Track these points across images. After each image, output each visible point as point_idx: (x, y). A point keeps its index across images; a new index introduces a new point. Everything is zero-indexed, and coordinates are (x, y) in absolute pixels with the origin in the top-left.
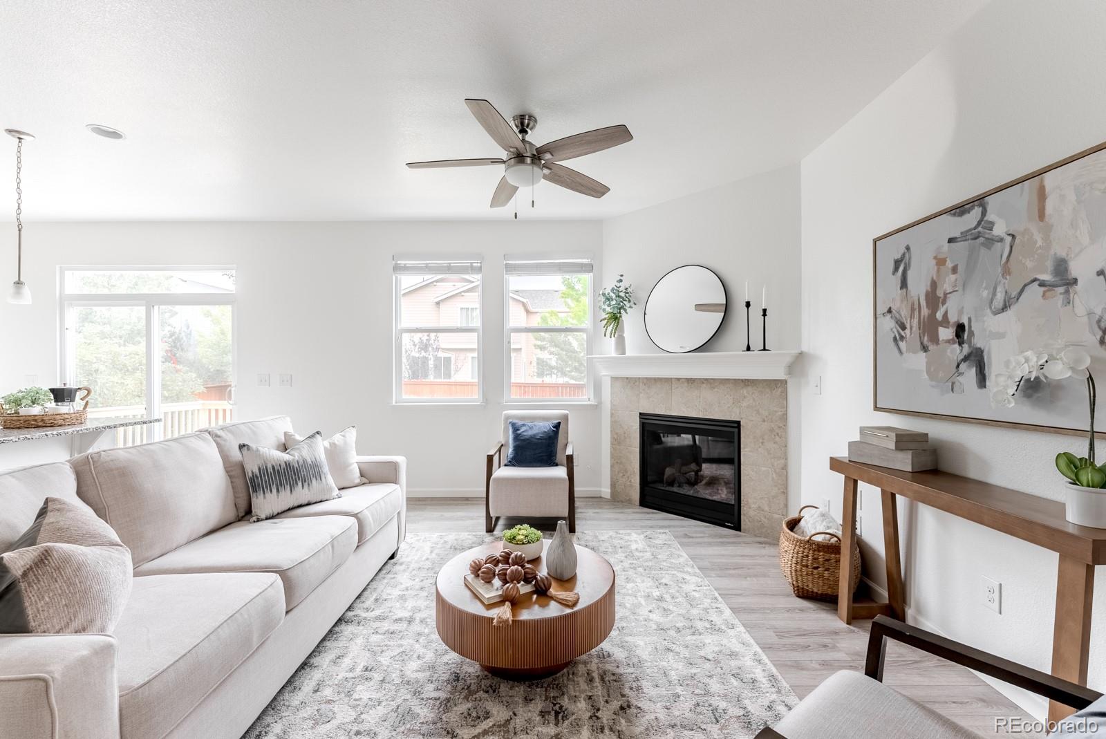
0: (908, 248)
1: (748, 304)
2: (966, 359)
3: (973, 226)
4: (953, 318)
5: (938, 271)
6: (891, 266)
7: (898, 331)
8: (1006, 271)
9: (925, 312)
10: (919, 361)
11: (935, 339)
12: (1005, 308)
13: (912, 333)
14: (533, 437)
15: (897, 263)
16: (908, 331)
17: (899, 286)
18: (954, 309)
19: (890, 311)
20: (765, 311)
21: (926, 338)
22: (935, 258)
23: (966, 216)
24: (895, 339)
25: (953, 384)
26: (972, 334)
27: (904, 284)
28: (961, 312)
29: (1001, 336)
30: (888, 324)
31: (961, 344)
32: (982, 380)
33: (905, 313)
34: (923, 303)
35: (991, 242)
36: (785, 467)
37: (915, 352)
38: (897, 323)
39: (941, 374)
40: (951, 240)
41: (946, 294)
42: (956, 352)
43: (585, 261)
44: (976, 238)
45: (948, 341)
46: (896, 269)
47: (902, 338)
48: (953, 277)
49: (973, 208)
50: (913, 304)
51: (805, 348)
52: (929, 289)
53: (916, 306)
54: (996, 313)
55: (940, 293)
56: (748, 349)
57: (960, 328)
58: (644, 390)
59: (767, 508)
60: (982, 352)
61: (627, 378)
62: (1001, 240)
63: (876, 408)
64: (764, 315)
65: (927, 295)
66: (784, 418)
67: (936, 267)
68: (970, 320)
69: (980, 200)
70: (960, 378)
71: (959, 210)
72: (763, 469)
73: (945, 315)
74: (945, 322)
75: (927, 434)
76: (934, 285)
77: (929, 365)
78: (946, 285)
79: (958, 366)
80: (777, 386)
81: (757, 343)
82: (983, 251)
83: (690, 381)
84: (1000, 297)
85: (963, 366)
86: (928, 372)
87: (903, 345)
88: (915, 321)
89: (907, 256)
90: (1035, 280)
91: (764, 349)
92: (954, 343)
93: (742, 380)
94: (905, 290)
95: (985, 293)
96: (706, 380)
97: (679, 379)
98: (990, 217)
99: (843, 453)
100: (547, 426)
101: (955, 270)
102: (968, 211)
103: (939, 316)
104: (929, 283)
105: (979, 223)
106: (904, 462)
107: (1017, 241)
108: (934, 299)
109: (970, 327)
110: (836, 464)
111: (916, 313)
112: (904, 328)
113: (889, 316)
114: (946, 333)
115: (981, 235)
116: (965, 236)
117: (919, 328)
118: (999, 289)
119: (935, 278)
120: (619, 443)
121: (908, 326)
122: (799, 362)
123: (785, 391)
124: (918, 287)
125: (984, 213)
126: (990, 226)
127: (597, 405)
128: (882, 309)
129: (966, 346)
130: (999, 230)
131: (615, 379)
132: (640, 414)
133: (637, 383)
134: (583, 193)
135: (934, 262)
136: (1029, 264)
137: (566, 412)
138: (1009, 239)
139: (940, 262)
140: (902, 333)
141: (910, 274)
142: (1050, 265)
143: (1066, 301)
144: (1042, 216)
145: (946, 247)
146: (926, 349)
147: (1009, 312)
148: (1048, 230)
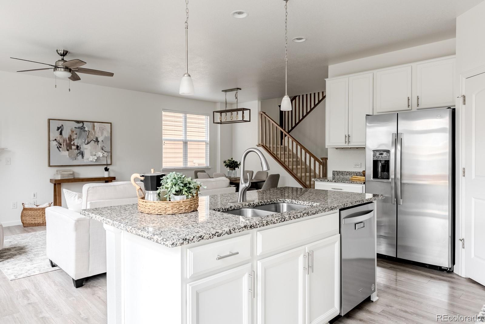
0: (62, 125)
2: (79, 153)
3: (81, 126)
4: (76, 144)
5: (72, 133)
6: (56, 128)
7: (59, 146)
8: (88, 137)
9: (68, 142)
10: (65, 153)
11: (71, 148)
12: (88, 143)
13: (64, 146)
15: (58, 129)
16: (62, 146)
17: (59, 134)
18: (76, 142)
19: (56, 140)
21: (68, 148)
22: (71, 130)
23: (79, 124)
24: (58, 147)
25: (76, 158)
26: (80, 148)
27: (61, 134)
28: (78, 143)
29: (86, 149)
30: (54, 144)
31: (78, 150)
32: (83, 157)
33: (61, 141)
34: (67, 140)
35: (85, 131)
37: (65, 151)
38: (58, 143)
39: (72, 156)
40: (75, 128)
41: (74, 139)
42: (77, 151)
44: (81, 129)
45: (75, 149)
47: (60, 147)
48: (76, 136)
49: (81, 123)
50: (64, 139)
52: (69, 137)
53: (65, 140)
54: (86, 145)
55: (72, 138)
57: (78, 147)
60: (83, 152)
62: (87, 131)
63: (50, 166)
65: (69, 138)
67: (71, 133)
68: (80, 145)
69: (83, 122)
70: (78, 157)
71: (78, 122)
73: (74, 143)
74: (74, 145)
76: (71, 136)
77: (69, 154)
78: (74, 136)
79: (77, 154)
82: (83, 132)
84: (86, 142)
85: (78, 155)
86: (69, 156)
87: (60, 149)
88: (65, 144)
89: (62, 127)
90: (93, 140)
92: (76, 149)
94: (61, 136)
95: (83, 140)
98: (85, 126)
101: (76, 134)
102: (80, 123)
103: (72, 143)
104: (69, 135)
105: (82, 126)
107: (90, 132)
108: (70, 139)
109: (80, 146)
111: (65, 142)
112: (61, 145)
113: (55, 141)
114: (74, 147)
115: (82, 128)
116: (79, 128)
117: (66, 145)
118: (86, 140)
119: (71, 134)
121: (62, 144)
124: (66, 135)
125: (83, 125)
126: (85, 128)
128: (52, 139)
129: (79, 150)
130: (86, 129)
135: (71, 131)
136: (92, 137)
138: (88, 132)
139: (72, 132)
140: (60, 146)
141: (63, 132)
142: (95, 138)
143: (98, 144)
144: (94, 129)
145: (74, 129)
146: (68, 150)
147: (88, 145)
148: (95, 132)
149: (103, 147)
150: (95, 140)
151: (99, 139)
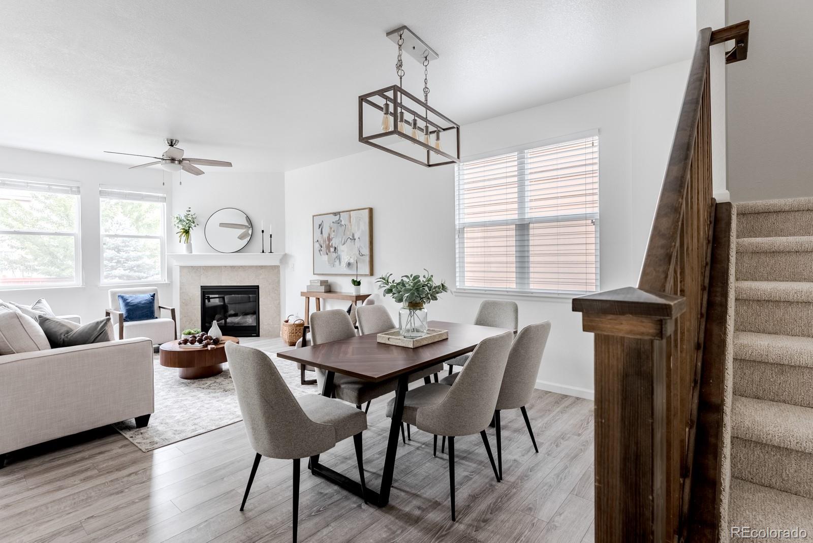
0: (322, 221)
1: (263, 231)
2: (336, 257)
4: (334, 246)
5: (330, 231)
6: (318, 226)
8: (344, 234)
9: (327, 243)
10: (325, 258)
11: (330, 251)
13: (324, 249)
14: (140, 303)
15: (320, 225)
17: (320, 233)
18: (334, 242)
19: (318, 241)
20: (271, 235)
21: (327, 251)
22: (329, 226)
23: (336, 216)
24: (319, 250)
25: (333, 265)
26: (338, 250)
27: (322, 233)
28: (335, 244)
29: (343, 251)
30: (317, 245)
32: (340, 263)
33: (322, 242)
34: (327, 240)
35: (341, 225)
36: (279, 304)
37: (325, 255)
38: (319, 245)
39: (331, 262)
40: (333, 222)
42: (334, 255)
43: (161, 195)
45: (332, 252)
46: (320, 227)
48: (334, 233)
49: (338, 215)
51: (287, 252)
53: (325, 240)
54: (342, 245)
55: (331, 238)
56: (263, 252)
57: (335, 249)
58: (203, 273)
59: (271, 323)
60: (340, 255)
61: (192, 267)
62: (343, 225)
63: (314, 274)
64: (271, 237)
65: (327, 237)
66: (279, 281)
67: (329, 229)
68: (337, 246)
69: (339, 213)
70: (335, 263)
71: (335, 214)
72: (270, 306)
73: (332, 244)
74: (332, 246)
75: (328, 281)
76: (329, 235)
77: (328, 259)
78: (332, 236)
80: (276, 268)
81: (267, 249)
82: (340, 227)
83: (233, 267)
84: (343, 242)
85: (336, 260)
86: (328, 261)
87: (321, 252)
88: (325, 245)
89: (322, 224)
90: (349, 238)
91: (271, 252)
92: (334, 253)
93: (260, 266)
94: (322, 235)
95: (340, 240)
96: (241, 266)
97: (226, 266)
99: (305, 290)
100: (146, 297)
101: (334, 231)
103: (330, 244)
106: (322, 289)
107: (347, 226)
108: (329, 239)
109: (337, 248)
110: (303, 294)
111: (325, 243)
112: (321, 247)
113: (318, 243)
114: (332, 250)
115: (338, 222)
116: (336, 222)
117: (326, 247)
118: (343, 239)
119: (329, 233)
120: (186, 305)
121: (323, 246)
122: (285, 258)
123: (279, 271)
124: (325, 235)
125: (340, 217)
126: (341, 221)
127: (169, 284)
128: (315, 240)
129: (336, 254)
130: (343, 223)
131: (182, 268)
132: (201, 286)
133: (199, 270)
134: (189, 172)
136: (348, 233)
137: (156, 288)
138: (345, 226)
139: (331, 228)
140: (321, 249)
141: (323, 230)
142: (351, 234)
143: (354, 244)
144: (350, 222)
145: (332, 224)
146: (327, 254)
147: (345, 245)
148: (351, 225)
149: (360, 249)
150: (351, 237)
151: (356, 237)
